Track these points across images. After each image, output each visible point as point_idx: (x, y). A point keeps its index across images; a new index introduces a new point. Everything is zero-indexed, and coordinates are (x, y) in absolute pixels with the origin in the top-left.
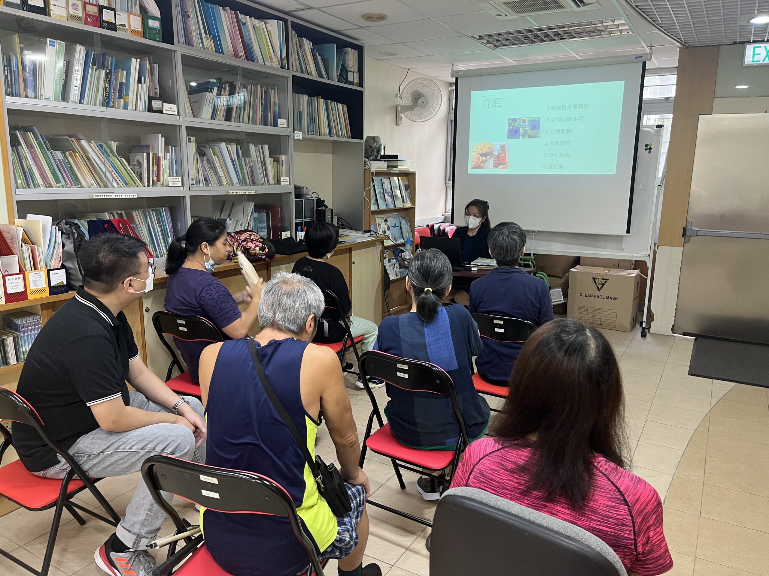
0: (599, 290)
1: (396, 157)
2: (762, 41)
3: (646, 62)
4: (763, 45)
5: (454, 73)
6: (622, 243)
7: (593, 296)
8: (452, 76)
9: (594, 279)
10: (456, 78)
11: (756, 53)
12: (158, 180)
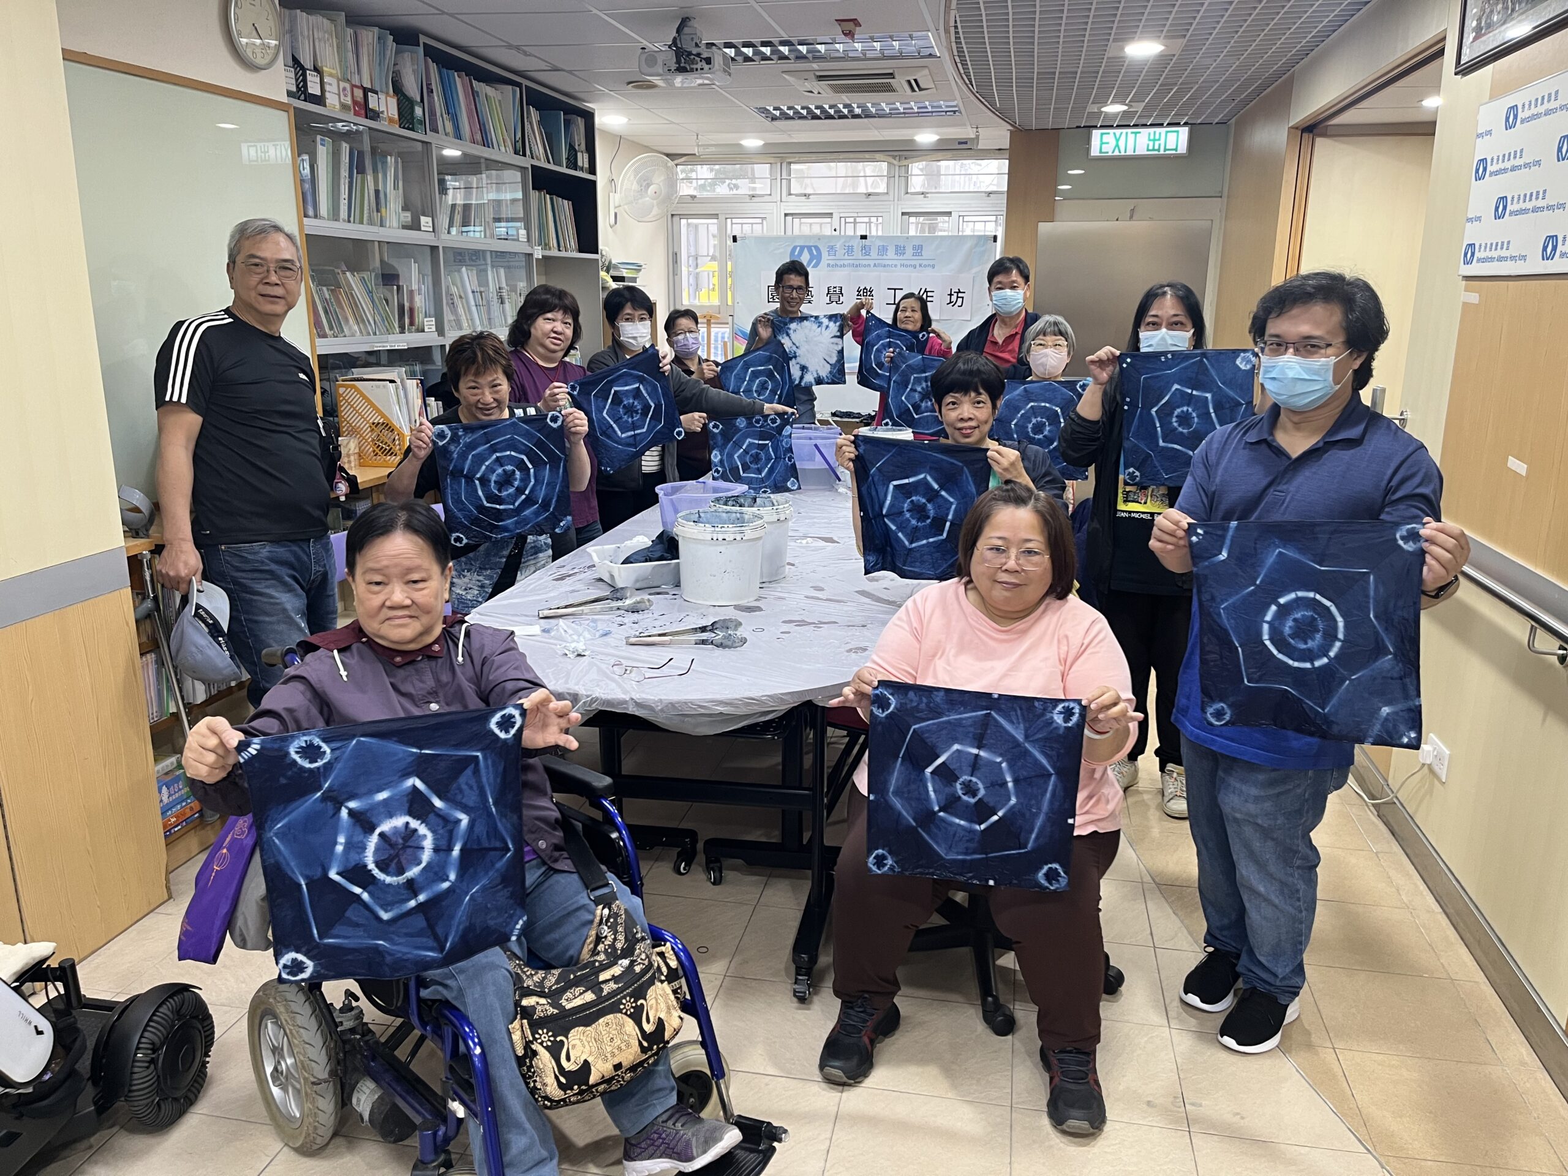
2: (1111, 127)
4: (1111, 131)
11: (1104, 141)
12: (412, 323)
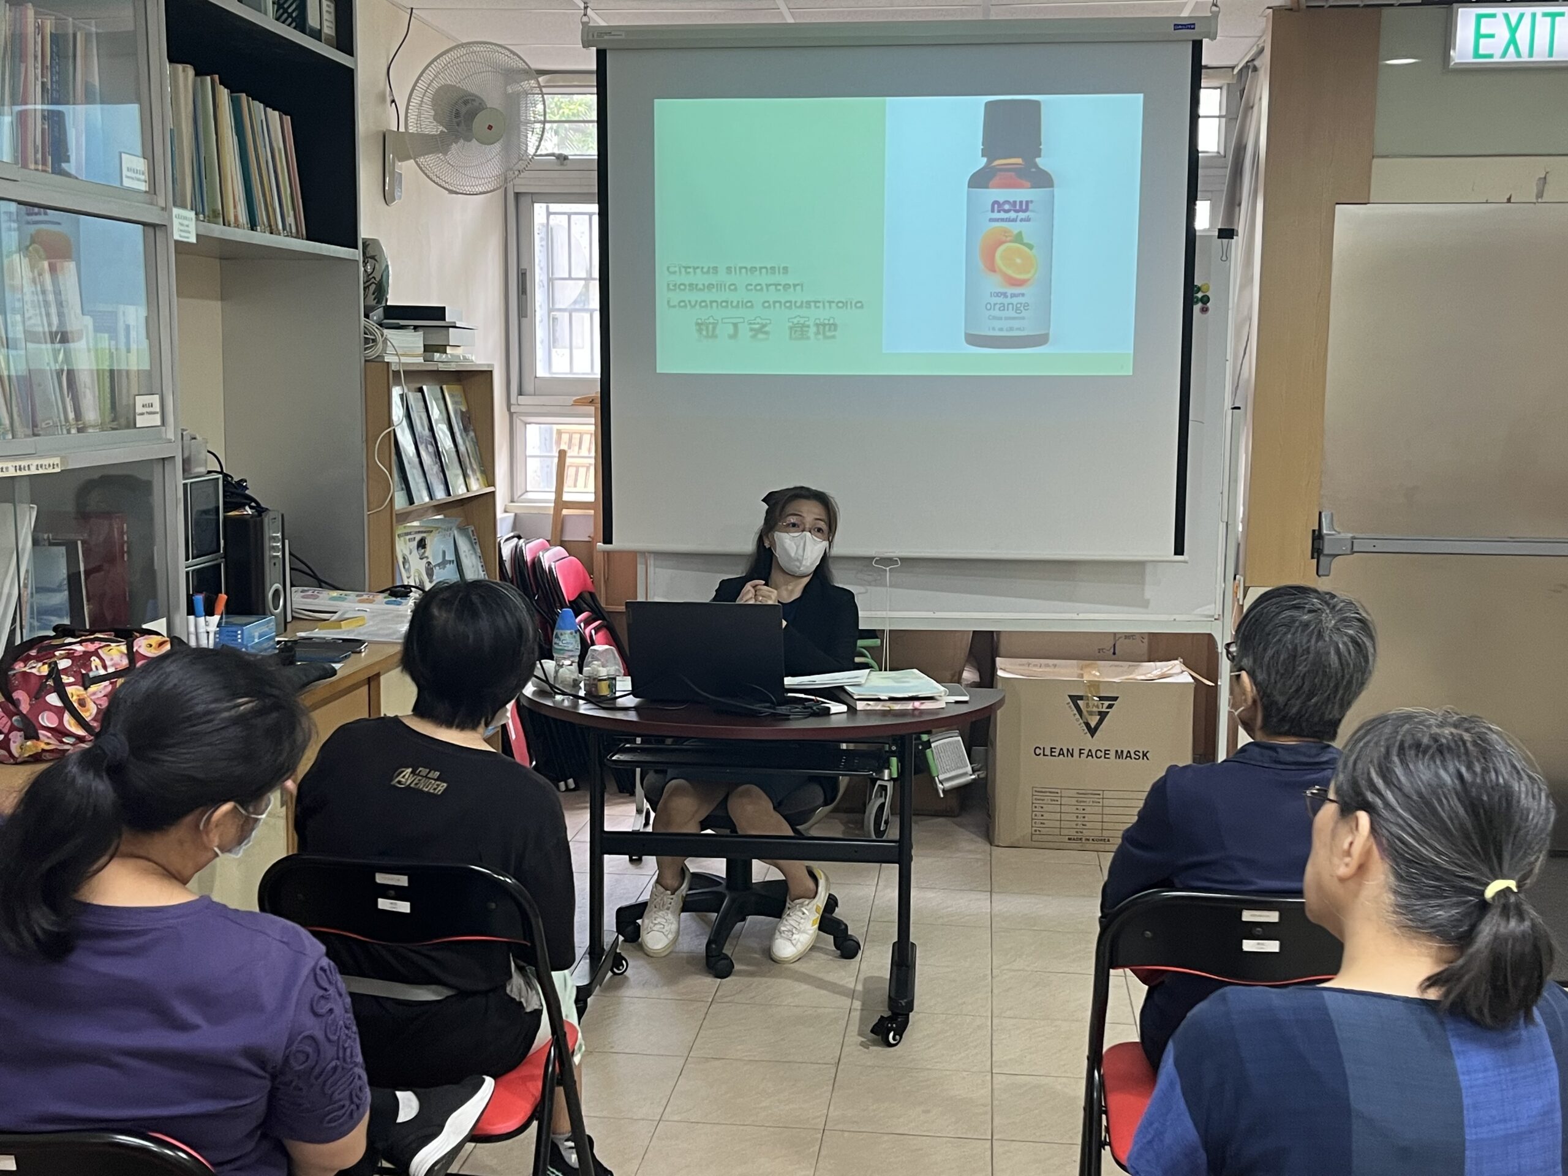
0: (1093, 731)
1: (438, 313)
3: (1201, 42)
4: (1500, 9)
5: (590, 36)
6: (1143, 583)
7: (1076, 753)
8: (586, 44)
9: (1074, 699)
10: (598, 51)
11: (1483, 31)
